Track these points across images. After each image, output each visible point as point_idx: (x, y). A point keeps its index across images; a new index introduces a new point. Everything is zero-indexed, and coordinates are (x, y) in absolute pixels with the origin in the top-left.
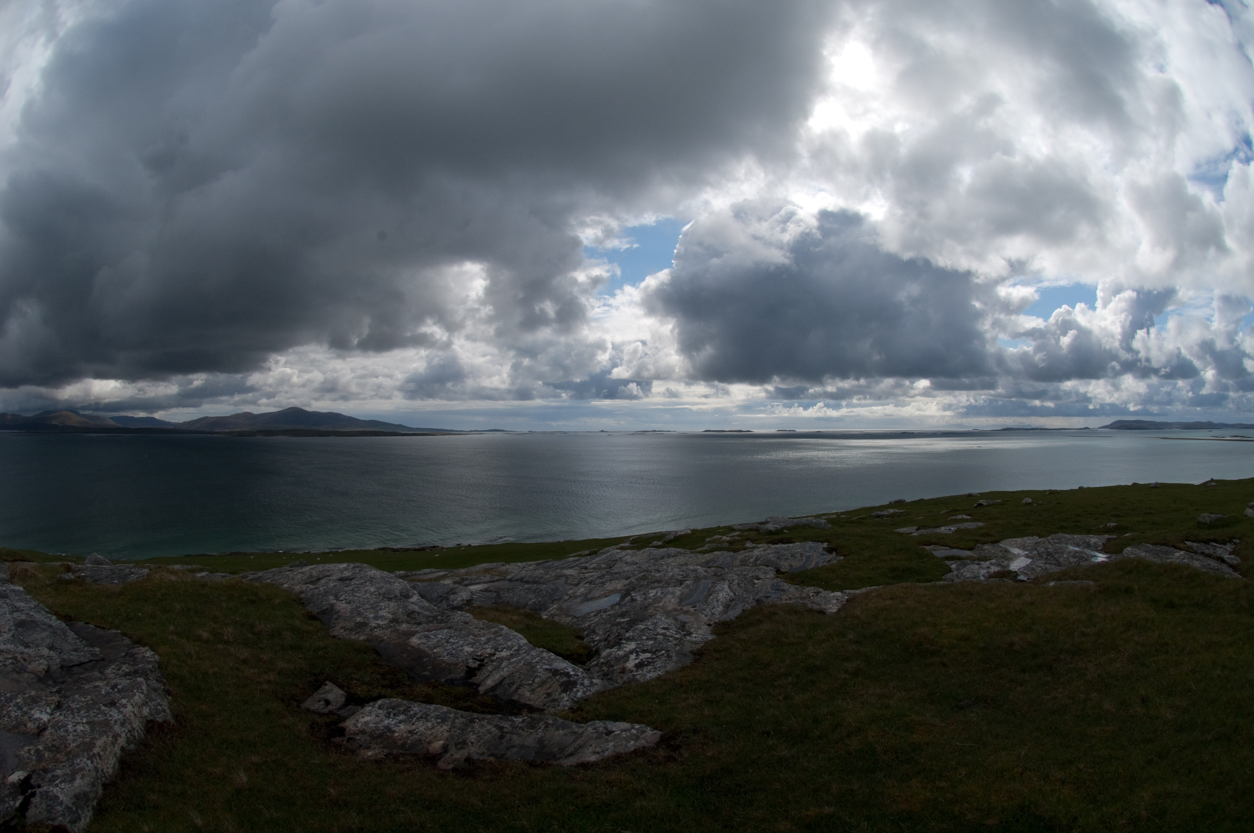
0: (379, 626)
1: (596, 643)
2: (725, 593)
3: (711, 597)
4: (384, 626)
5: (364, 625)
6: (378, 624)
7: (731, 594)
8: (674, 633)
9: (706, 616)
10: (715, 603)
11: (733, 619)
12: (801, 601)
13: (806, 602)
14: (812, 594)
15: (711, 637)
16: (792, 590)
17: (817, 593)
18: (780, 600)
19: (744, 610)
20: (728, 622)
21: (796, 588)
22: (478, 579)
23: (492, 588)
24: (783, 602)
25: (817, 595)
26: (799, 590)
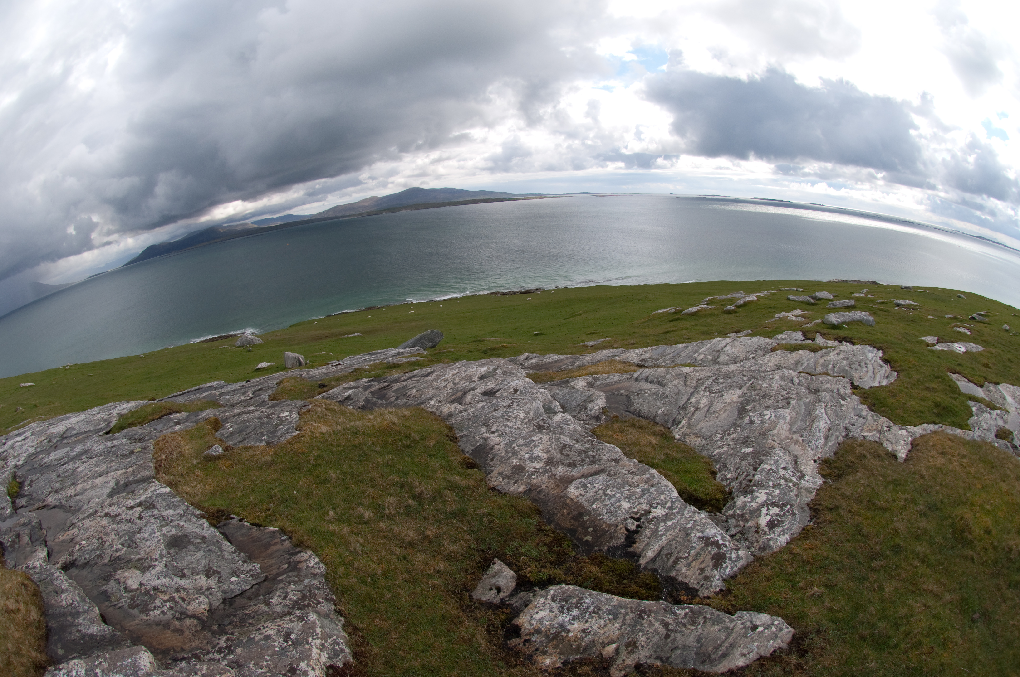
0: (536, 471)
1: (728, 481)
2: (824, 421)
3: (814, 426)
4: (540, 471)
5: (520, 469)
6: (534, 468)
7: (829, 422)
8: (791, 474)
9: (812, 449)
10: (818, 434)
11: (832, 455)
12: (878, 435)
13: (882, 437)
14: (885, 429)
15: (819, 481)
16: (870, 418)
17: (889, 427)
18: (862, 430)
19: (839, 444)
20: (829, 459)
21: (872, 416)
22: (608, 378)
23: (623, 391)
24: (865, 434)
25: (889, 430)
26: (875, 420)
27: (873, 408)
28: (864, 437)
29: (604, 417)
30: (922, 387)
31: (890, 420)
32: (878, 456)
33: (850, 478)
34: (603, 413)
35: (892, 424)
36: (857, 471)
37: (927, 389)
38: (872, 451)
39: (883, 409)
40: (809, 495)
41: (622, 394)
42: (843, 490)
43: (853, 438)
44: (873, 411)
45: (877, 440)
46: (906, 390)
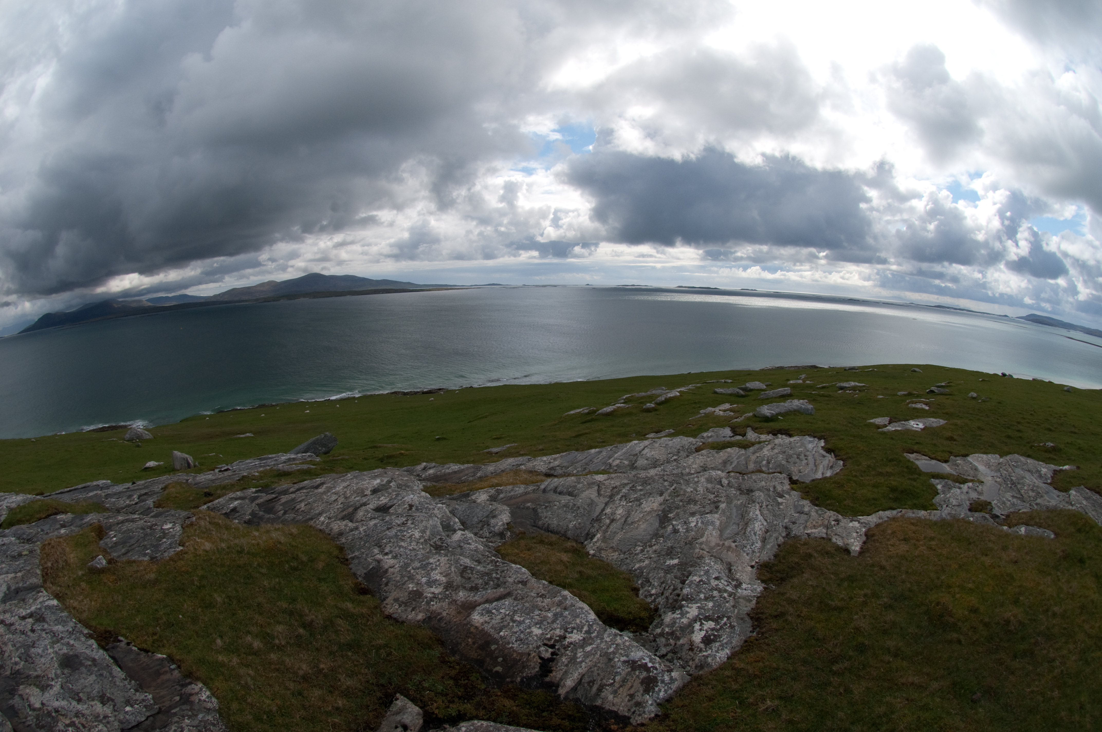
0: (435, 597)
1: (653, 597)
2: (760, 523)
3: (749, 529)
4: (440, 596)
5: (417, 595)
6: (433, 593)
7: (765, 523)
8: (726, 583)
9: (748, 554)
10: (754, 538)
11: (772, 558)
12: (824, 531)
13: (829, 532)
14: (833, 523)
15: (759, 588)
16: (813, 514)
17: (837, 521)
18: (805, 527)
19: (779, 546)
20: (769, 563)
21: (817, 512)
22: (512, 490)
23: (529, 504)
24: (809, 531)
25: (838, 524)
26: (820, 515)
27: (817, 502)
28: (809, 535)
29: (509, 533)
30: (873, 473)
31: (838, 512)
32: (827, 553)
33: (795, 580)
34: (508, 529)
35: (840, 517)
36: (803, 572)
37: (881, 474)
38: (819, 548)
39: (829, 502)
40: (748, 604)
41: (528, 508)
42: (788, 595)
43: (796, 537)
44: (817, 505)
45: (824, 536)
46: (855, 479)
